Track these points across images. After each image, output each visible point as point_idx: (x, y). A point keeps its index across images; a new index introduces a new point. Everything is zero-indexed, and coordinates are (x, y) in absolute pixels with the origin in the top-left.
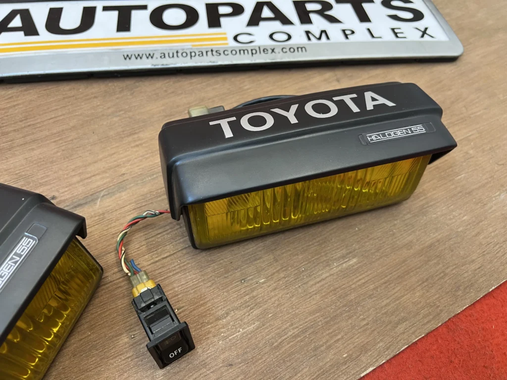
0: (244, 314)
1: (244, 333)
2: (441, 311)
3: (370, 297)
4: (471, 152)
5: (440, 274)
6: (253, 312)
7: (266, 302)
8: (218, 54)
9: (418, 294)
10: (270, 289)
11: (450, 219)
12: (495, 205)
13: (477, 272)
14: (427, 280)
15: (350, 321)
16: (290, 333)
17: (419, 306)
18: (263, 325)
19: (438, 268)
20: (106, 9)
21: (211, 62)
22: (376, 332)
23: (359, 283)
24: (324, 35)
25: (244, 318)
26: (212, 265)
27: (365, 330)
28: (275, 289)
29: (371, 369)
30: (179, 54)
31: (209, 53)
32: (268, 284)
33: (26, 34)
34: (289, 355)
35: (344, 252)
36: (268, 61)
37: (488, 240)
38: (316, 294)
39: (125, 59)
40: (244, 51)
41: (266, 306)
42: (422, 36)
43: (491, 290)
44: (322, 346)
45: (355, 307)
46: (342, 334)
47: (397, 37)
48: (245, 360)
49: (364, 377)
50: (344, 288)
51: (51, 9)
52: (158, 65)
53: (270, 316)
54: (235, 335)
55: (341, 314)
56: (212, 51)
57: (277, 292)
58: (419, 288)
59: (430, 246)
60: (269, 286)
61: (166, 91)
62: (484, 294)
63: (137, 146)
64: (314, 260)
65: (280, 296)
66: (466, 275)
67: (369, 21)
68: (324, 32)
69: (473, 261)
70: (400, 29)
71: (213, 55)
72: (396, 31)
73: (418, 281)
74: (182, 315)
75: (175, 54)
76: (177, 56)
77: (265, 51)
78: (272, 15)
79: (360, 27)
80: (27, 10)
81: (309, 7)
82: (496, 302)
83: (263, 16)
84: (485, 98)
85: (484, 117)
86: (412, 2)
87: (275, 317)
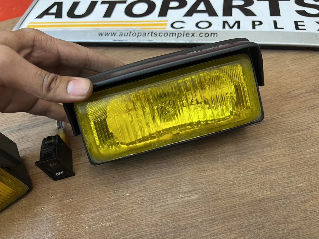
0: (108, 214)
1: (102, 226)
3: (196, 227)
5: (259, 225)
6: (113, 214)
7: (124, 209)
8: (155, 35)
9: (233, 236)
11: (287, 183)
13: (292, 232)
14: (246, 226)
16: (130, 236)
18: (116, 225)
19: (259, 220)
20: (103, 2)
21: (149, 40)
24: (236, 25)
25: (107, 216)
26: (101, 176)
28: (133, 203)
30: (131, 34)
31: (150, 34)
32: (130, 198)
33: (56, 17)
35: (191, 188)
36: (188, 42)
37: (314, 208)
38: (158, 214)
40: (173, 34)
41: (123, 212)
45: (182, 231)
50: (180, 215)
51: (74, 2)
52: (117, 40)
53: (122, 220)
54: (97, 226)
55: (170, 233)
57: (133, 205)
58: (236, 231)
59: (260, 201)
60: (130, 200)
64: (167, 189)
65: (134, 208)
66: (281, 232)
67: (279, 15)
68: (238, 23)
69: (292, 222)
70: (303, 22)
71: (152, 36)
72: (299, 23)
73: (238, 226)
74: (73, 203)
75: (129, 34)
76: (130, 35)
77: (188, 34)
78: (205, 9)
79: (268, 20)
80: (62, 3)
81: (235, 3)
83: (198, 9)
87: (125, 221)
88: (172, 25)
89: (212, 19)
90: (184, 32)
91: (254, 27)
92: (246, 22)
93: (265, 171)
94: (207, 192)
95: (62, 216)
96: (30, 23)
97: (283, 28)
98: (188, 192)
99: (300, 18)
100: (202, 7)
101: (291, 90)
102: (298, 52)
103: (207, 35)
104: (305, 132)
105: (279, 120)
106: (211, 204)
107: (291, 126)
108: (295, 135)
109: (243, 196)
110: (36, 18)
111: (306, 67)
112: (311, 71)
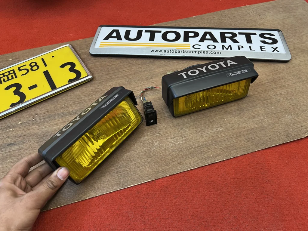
1: (179, 143)
2: (250, 149)
3: (225, 141)
4: (281, 99)
6: (183, 138)
7: (188, 136)
8: (185, 52)
9: (242, 143)
10: (190, 133)
11: (264, 121)
12: (284, 119)
13: (268, 140)
14: (248, 139)
15: (215, 146)
16: (194, 146)
17: (242, 146)
18: (186, 142)
19: (253, 136)
20: (146, 31)
21: (182, 55)
22: (224, 151)
23: (222, 136)
24: (230, 48)
25: (180, 139)
27: (220, 150)
29: (219, 161)
30: (171, 51)
31: (182, 52)
33: (118, 40)
34: (193, 152)
35: (219, 126)
36: (205, 56)
37: (277, 130)
38: (205, 137)
39: (151, 52)
40: (196, 52)
42: (273, 51)
43: (271, 146)
44: (204, 151)
45: (218, 143)
47: (262, 50)
48: (178, 151)
49: (216, 163)
50: (216, 137)
51: (126, 30)
52: (163, 55)
53: (188, 140)
54: (176, 144)
55: (213, 144)
56: (183, 51)
57: (192, 134)
59: (253, 129)
61: (164, 64)
62: (268, 147)
63: (152, 83)
64: (207, 127)
66: (263, 140)
67: (252, 43)
68: (230, 46)
69: (267, 136)
70: (264, 47)
72: (262, 48)
73: (244, 139)
74: (160, 135)
75: (169, 51)
77: (204, 52)
78: (210, 38)
79: (246, 45)
80: (118, 30)
81: (227, 35)
82: (273, 151)
83: (206, 38)
84: (296, 79)
85: (292, 86)
86: (274, 35)
87: (190, 141)
88: (193, 47)
89: (215, 44)
90: (202, 51)
91: (239, 49)
92: (235, 46)
93: (253, 117)
94: (227, 127)
95: (157, 141)
96: (101, 42)
97: (254, 50)
98: (218, 127)
99: (263, 45)
100: (208, 37)
101: (261, 81)
102: (262, 63)
103: (215, 53)
104: (269, 100)
105: (257, 95)
106: (230, 132)
107: (263, 98)
108: (265, 101)
109: (244, 128)
110: (104, 39)
111: (268, 70)
112: (270, 72)
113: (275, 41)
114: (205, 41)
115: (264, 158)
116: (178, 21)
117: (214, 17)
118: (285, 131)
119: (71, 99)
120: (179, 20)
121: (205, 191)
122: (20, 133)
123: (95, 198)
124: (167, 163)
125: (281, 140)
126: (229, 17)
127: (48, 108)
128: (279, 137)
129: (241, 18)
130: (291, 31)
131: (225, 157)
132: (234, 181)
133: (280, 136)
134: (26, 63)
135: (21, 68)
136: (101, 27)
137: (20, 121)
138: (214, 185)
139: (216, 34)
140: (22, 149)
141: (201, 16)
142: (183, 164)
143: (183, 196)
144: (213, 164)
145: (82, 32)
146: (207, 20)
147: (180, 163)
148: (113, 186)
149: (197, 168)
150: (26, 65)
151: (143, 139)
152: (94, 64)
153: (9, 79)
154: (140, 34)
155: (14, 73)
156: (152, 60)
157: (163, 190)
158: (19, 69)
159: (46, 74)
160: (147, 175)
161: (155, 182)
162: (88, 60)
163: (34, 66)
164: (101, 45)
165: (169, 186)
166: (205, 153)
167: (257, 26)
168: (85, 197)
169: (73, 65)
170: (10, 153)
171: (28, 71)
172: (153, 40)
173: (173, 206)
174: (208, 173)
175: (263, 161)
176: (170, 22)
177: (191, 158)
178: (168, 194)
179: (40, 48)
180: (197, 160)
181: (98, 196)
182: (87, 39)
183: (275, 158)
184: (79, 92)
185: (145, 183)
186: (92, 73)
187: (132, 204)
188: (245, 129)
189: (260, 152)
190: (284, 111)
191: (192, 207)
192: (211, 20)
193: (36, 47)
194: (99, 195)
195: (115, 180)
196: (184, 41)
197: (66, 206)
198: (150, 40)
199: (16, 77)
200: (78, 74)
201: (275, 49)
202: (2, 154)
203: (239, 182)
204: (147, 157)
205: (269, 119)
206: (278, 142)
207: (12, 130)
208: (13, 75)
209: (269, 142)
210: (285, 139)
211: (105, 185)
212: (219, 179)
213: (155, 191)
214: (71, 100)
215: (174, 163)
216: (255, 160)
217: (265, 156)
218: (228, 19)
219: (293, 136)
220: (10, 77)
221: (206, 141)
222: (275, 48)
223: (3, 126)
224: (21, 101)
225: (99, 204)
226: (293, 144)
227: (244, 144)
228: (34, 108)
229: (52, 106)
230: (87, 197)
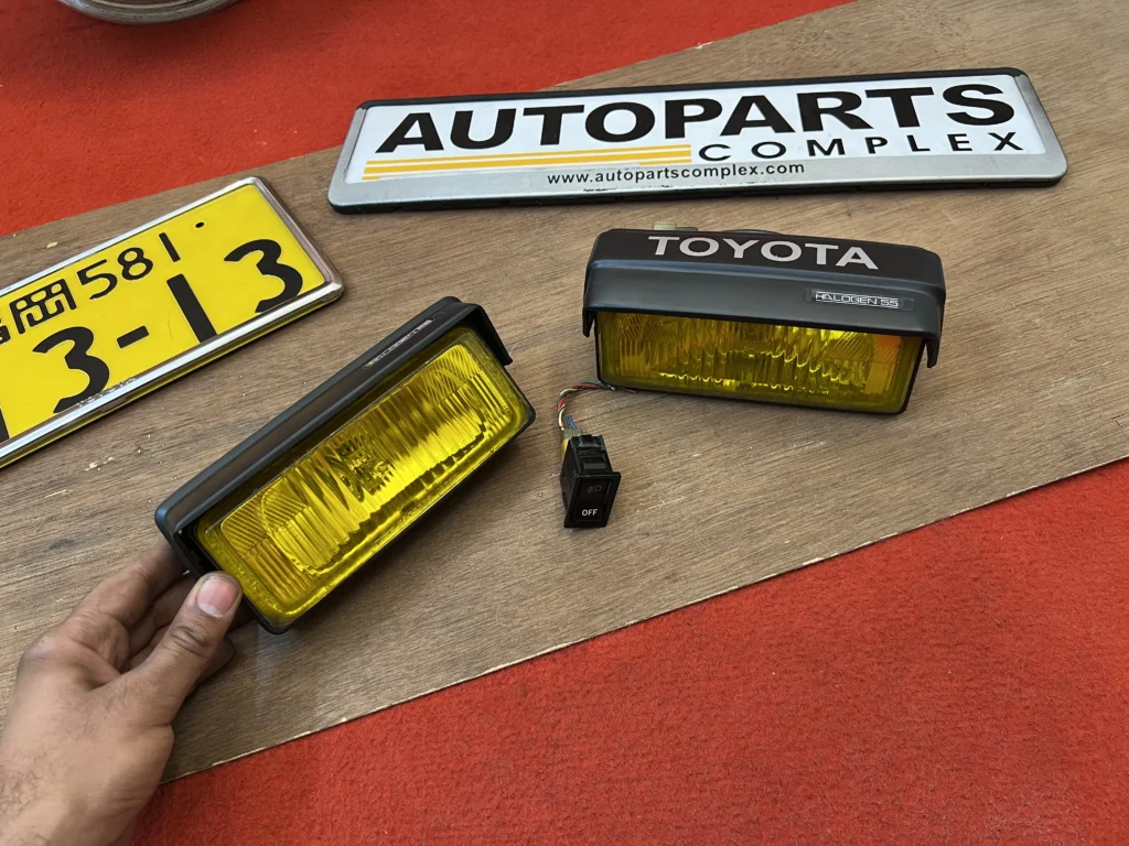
0: (670, 487)
2: (928, 511)
3: (834, 485)
4: (1037, 321)
5: (939, 469)
6: (680, 486)
7: (698, 477)
8: (675, 176)
9: (900, 489)
10: (705, 464)
12: (1052, 393)
13: (995, 472)
14: (918, 474)
15: (801, 508)
16: (722, 512)
17: (900, 502)
18: (691, 500)
19: (938, 462)
20: (528, 112)
21: (663, 186)
22: (832, 524)
23: (823, 469)
24: (836, 146)
25: (669, 490)
27: (819, 519)
28: (711, 465)
29: (817, 560)
30: (622, 176)
31: (663, 174)
32: (703, 459)
33: (427, 149)
34: (718, 533)
35: (810, 433)
36: (745, 185)
37: (1026, 435)
38: (762, 476)
39: (551, 182)
40: (711, 170)
41: (696, 482)
42: (1000, 147)
43: (1008, 495)
44: (760, 529)
45: (811, 494)
46: (788, 520)
47: (955, 148)
48: (664, 531)
49: (807, 567)
50: (801, 473)
51: (457, 113)
52: (592, 190)
53: (699, 492)
55: (791, 499)
56: (666, 171)
57: (712, 468)
58: (905, 482)
60: (703, 462)
62: (998, 498)
63: (558, 293)
64: (767, 439)
65: (716, 473)
66: (977, 474)
67: (916, 124)
68: (838, 142)
69: (993, 459)
70: (965, 135)
71: (667, 177)
72: (957, 139)
73: (905, 474)
75: (616, 176)
76: (619, 179)
77: (742, 170)
78: (762, 118)
79: (897, 135)
80: (428, 115)
81: (823, 103)
82: (1016, 513)
83: (748, 119)
84: (1088, 244)
85: (1075, 272)
86: (999, 92)
87: (706, 493)
88: (702, 153)
89: (782, 138)
90: (734, 166)
91: (872, 150)
92: (854, 140)
94: (839, 435)
96: (368, 163)
97: (928, 150)
99: (958, 128)
100: (755, 113)
102: (958, 193)
103: (782, 169)
104: (993, 328)
107: (968, 320)
108: (977, 333)
110: (378, 151)
111: (982, 220)
112: (991, 225)
113: (1003, 113)
114: (744, 130)
115: (984, 539)
116: (647, 67)
117: (776, 44)
118: (1059, 437)
119: (270, 371)
120: (645, 64)
121: (771, 671)
122: (92, 501)
123: (368, 720)
124: (627, 579)
125: (1044, 469)
126: (829, 38)
127: (190, 408)
128: (1037, 459)
129: (875, 38)
130: (1060, 72)
131: (839, 543)
132: (874, 629)
133: (1039, 454)
134: (107, 252)
135: (90, 274)
136: (367, 109)
137: (91, 458)
138: (803, 650)
139: (785, 100)
140: (103, 558)
141: (725, 43)
142: (685, 577)
143: (689, 696)
144: (793, 571)
145: (298, 130)
146: (750, 56)
147: (672, 577)
148: (433, 670)
149: (736, 590)
150: (105, 261)
151: (533, 496)
152: (344, 242)
153: (46, 316)
154: (505, 123)
155: (65, 290)
156: (553, 213)
157: (613, 676)
158: (83, 278)
159: (179, 286)
160: (556, 624)
161: (584, 650)
162: (325, 230)
163: (134, 264)
164: (367, 170)
165: (636, 660)
166: (764, 532)
167: (935, 61)
168: (332, 715)
169: (270, 249)
170: (61, 575)
171: (113, 280)
172: (556, 141)
173: (656, 734)
174: (777, 607)
175: (982, 552)
176: (613, 71)
177: (712, 553)
178: (635, 690)
179: (154, 197)
180: (734, 560)
181: (378, 711)
182: (319, 156)
183: (1025, 536)
184: (295, 345)
185: (549, 653)
186: (340, 275)
187: (506, 732)
188: (906, 436)
189: (969, 518)
190: (1049, 364)
191: (724, 735)
192: (762, 54)
193: (140, 196)
194: (385, 706)
195: (438, 650)
196: (669, 135)
197: (267, 754)
198: (545, 141)
199: (73, 306)
200: (292, 279)
201: (1005, 141)
202: (33, 580)
203: (893, 633)
204: (553, 560)
205: (994, 398)
206: (1034, 478)
207: (63, 492)
208: (62, 298)
209: (998, 482)
210: (1060, 464)
211: (403, 671)
212: (820, 625)
213: (585, 682)
214: (269, 376)
215: (652, 576)
216: (950, 547)
217: (986, 532)
218: (824, 45)
219: (1088, 452)
220: (51, 306)
221: (765, 491)
222: (1004, 137)
223: (34, 482)
224: (95, 388)
225: (386, 738)
226: (1089, 483)
227: (906, 491)
228: (139, 412)
229: (202, 401)
230: (341, 716)
